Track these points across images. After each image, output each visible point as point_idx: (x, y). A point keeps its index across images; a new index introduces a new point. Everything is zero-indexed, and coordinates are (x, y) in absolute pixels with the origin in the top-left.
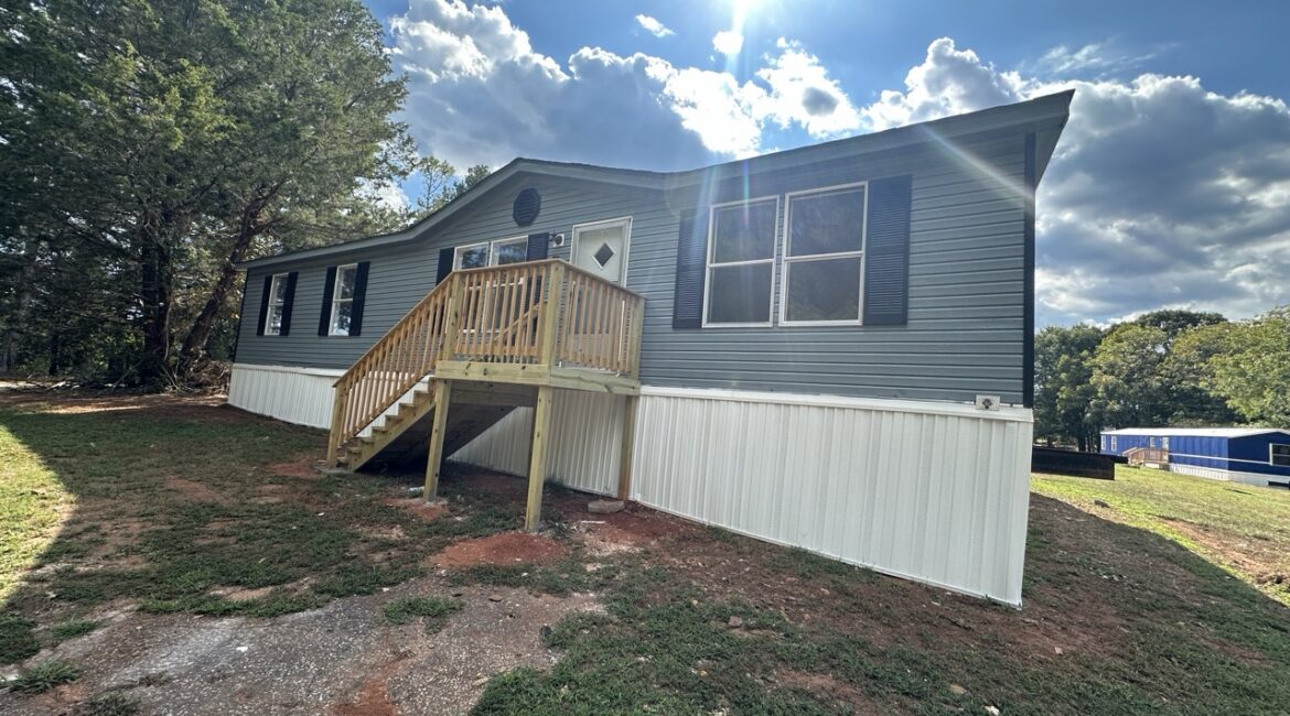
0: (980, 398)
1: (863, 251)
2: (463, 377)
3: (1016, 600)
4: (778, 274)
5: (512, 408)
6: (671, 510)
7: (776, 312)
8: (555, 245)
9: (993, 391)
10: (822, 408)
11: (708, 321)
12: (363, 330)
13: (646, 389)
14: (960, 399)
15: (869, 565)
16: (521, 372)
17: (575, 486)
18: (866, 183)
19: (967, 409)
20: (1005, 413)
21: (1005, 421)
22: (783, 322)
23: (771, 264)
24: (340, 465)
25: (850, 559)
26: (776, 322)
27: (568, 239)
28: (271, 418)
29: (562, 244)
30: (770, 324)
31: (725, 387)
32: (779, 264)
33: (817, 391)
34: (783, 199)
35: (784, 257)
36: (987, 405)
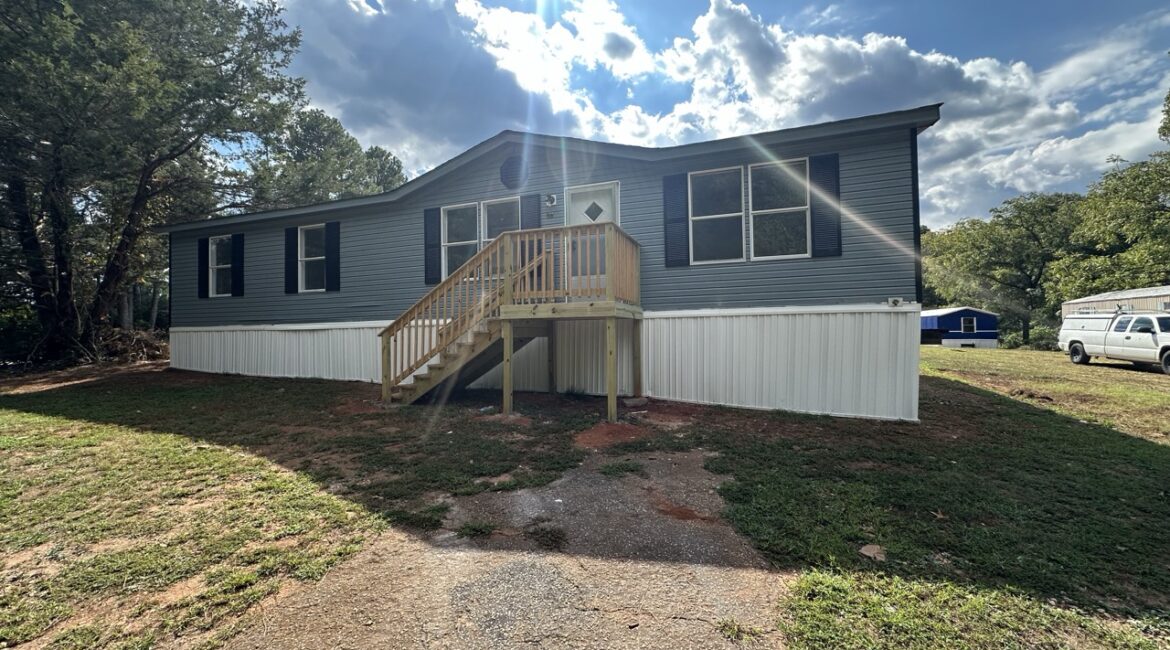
0: (891, 300)
1: (808, 207)
2: (532, 316)
3: (915, 419)
4: (747, 223)
5: (531, 339)
6: (678, 399)
7: (748, 251)
8: (548, 204)
9: (898, 294)
10: (787, 315)
11: (695, 260)
12: (342, 285)
13: (647, 314)
14: (878, 301)
15: (826, 413)
16: (589, 308)
17: (594, 393)
18: (807, 159)
19: (884, 307)
20: (907, 307)
21: (906, 313)
22: (753, 258)
23: (741, 217)
24: (394, 400)
25: (813, 412)
26: (748, 258)
27: (560, 199)
28: (238, 375)
29: (555, 203)
30: (743, 260)
31: (713, 307)
32: (747, 216)
33: (783, 304)
34: (746, 169)
35: (751, 211)
36: (895, 303)
